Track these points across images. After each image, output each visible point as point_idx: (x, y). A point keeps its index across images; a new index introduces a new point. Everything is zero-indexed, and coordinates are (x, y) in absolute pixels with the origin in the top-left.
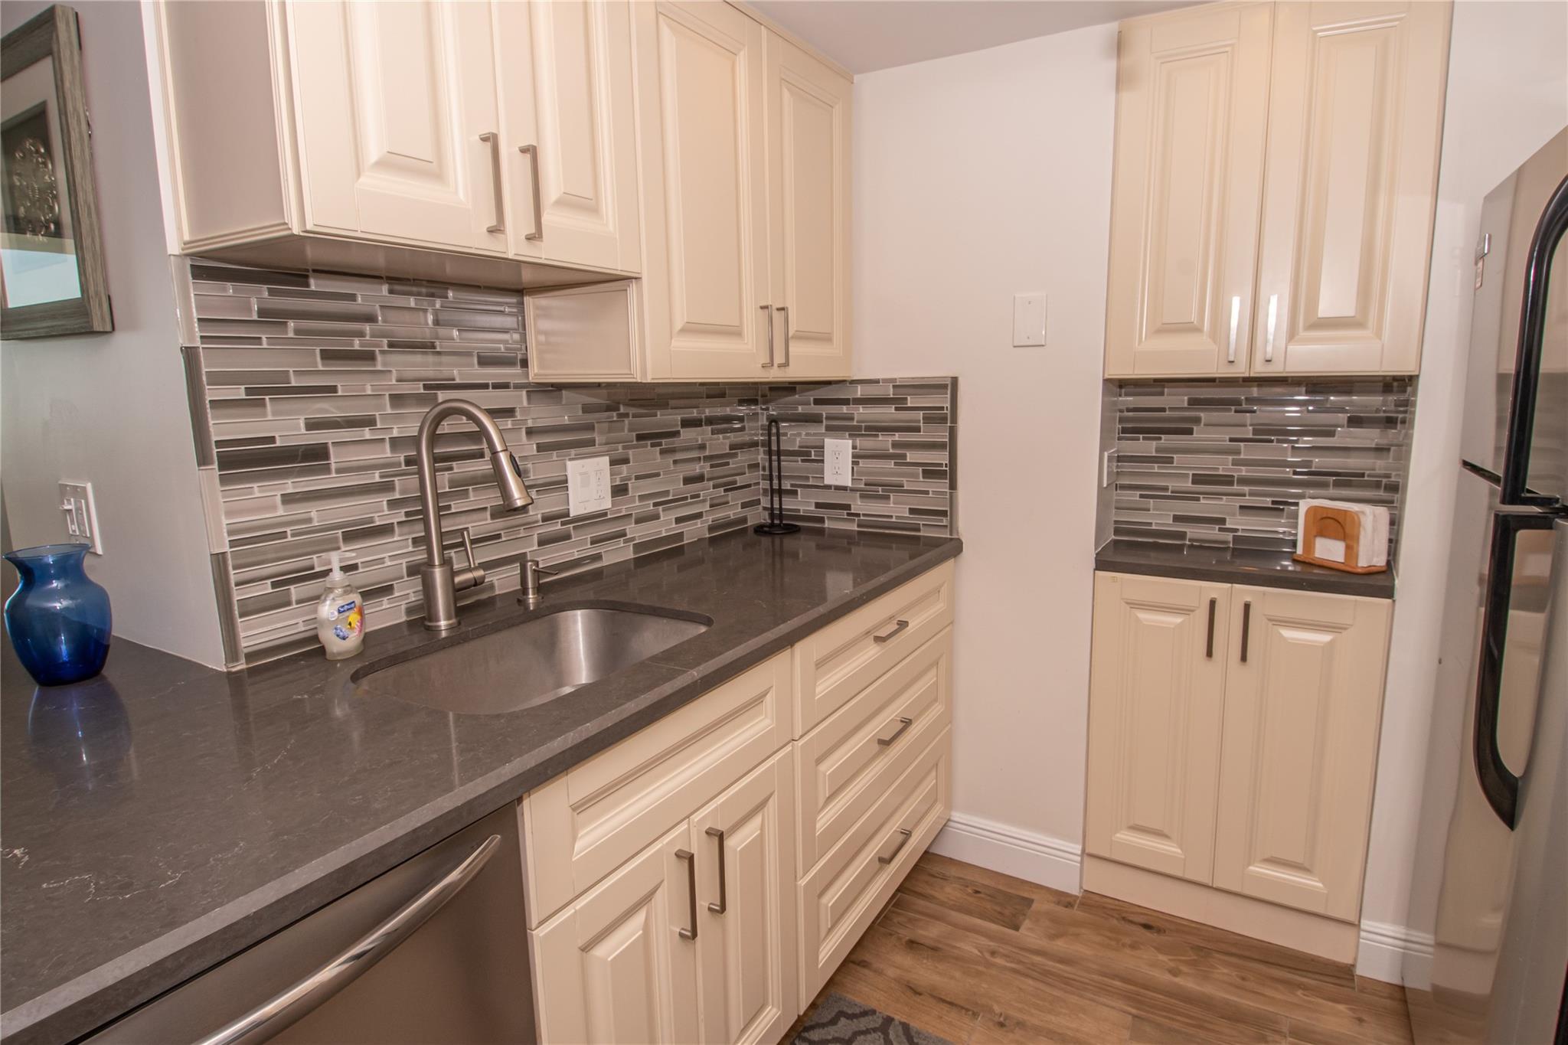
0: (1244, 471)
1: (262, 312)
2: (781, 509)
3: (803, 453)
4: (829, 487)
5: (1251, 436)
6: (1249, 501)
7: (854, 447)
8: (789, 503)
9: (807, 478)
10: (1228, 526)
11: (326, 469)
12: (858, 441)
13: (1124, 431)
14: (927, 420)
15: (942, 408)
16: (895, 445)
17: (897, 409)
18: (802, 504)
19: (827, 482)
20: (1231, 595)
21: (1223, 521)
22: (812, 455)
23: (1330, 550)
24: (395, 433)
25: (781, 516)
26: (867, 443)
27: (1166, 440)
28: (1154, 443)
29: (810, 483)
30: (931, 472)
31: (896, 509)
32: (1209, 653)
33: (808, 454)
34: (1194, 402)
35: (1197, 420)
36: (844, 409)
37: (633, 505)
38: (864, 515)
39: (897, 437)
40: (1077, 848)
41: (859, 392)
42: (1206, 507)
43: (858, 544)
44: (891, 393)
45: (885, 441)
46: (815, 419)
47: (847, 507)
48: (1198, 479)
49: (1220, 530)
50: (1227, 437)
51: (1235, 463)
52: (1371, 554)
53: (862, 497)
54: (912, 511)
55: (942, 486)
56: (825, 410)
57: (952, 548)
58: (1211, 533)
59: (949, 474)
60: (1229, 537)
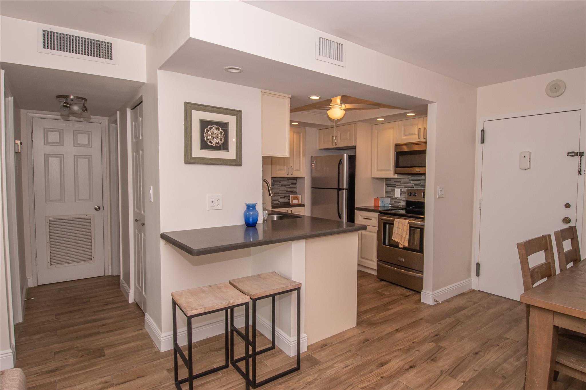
0: (280, 192)
5: (281, 186)
10: (279, 201)
21: (278, 200)
23: (295, 202)
51: (279, 191)
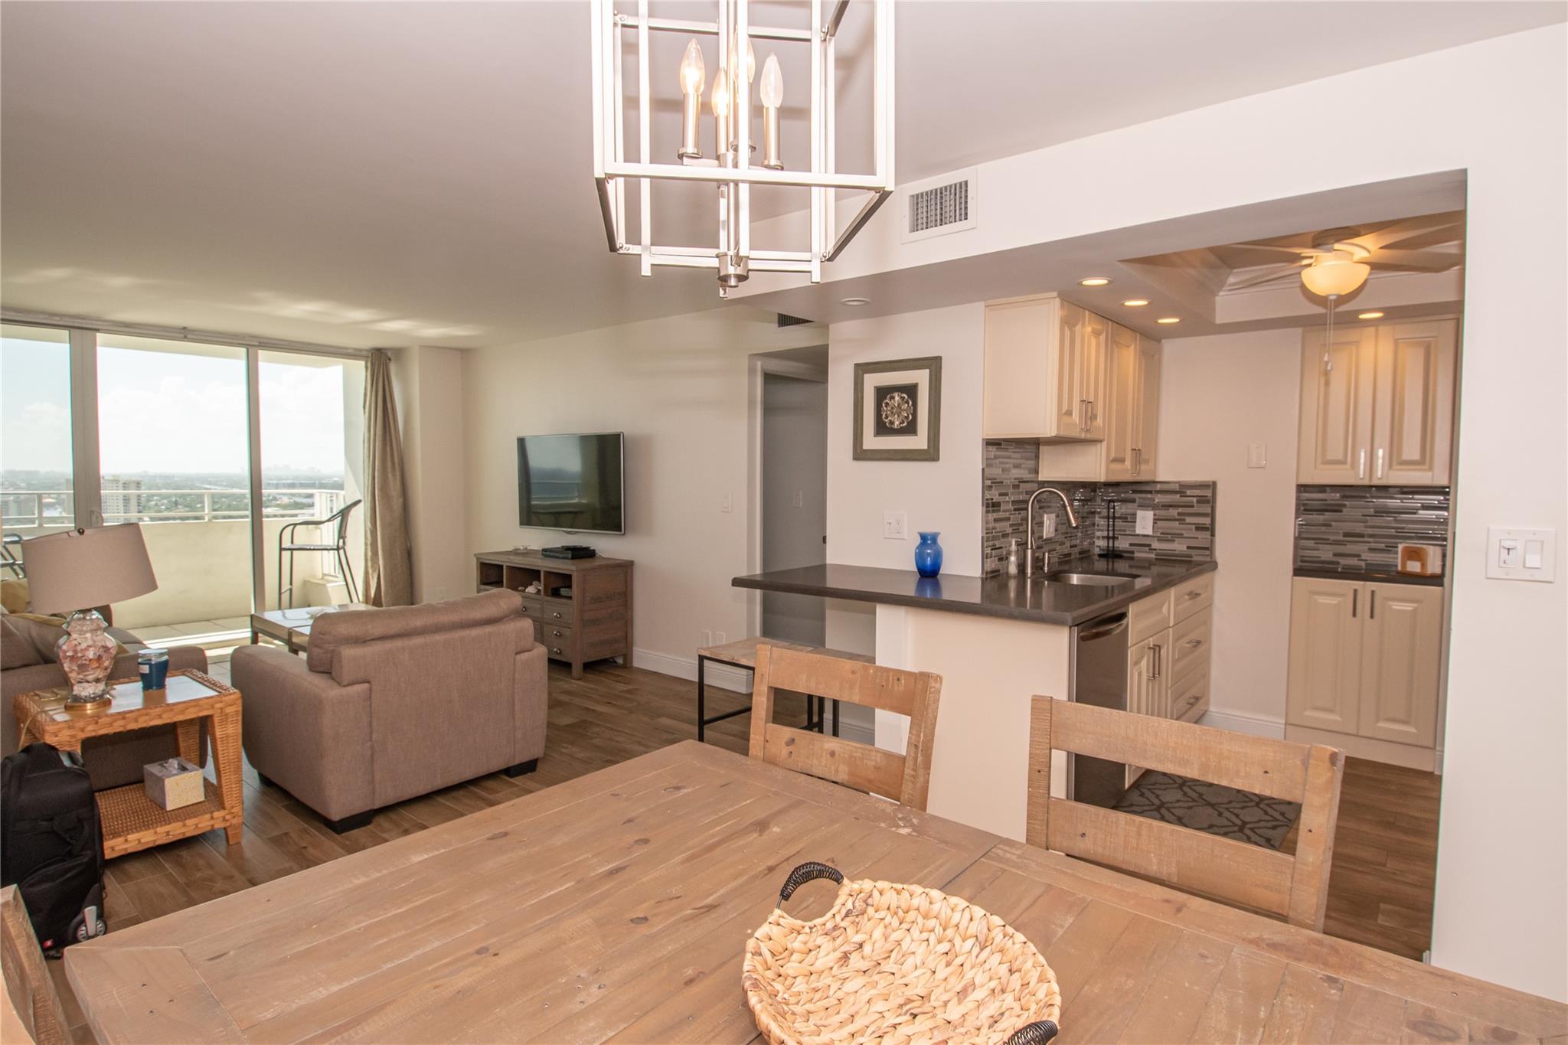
1: (995, 456)
2: (1113, 547)
3: (1124, 518)
4: (1138, 535)
6: (1373, 545)
7: (1155, 515)
8: (1117, 544)
9: (1125, 531)
10: (1362, 557)
11: (999, 511)
12: (1157, 511)
13: (1305, 510)
14: (1198, 502)
15: (1206, 496)
16: (1179, 514)
17: (1181, 496)
18: (1122, 544)
19: (1137, 532)
20: (1366, 587)
21: (1360, 555)
22: (1130, 519)
23: (1414, 567)
24: (1012, 499)
25: (1113, 550)
26: (1162, 513)
27: (1328, 516)
28: (1321, 516)
29: (1128, 533)
30: (1200, 528)
31: (1179, 547)
32: (1354, 615)
33: (1127, 518)
34: (1344, 497)
35: (1344, 506)
36: (1149, 496)
37: (1061, 538)
38: (1160, 550)
39: (1180, 510)
40: (1284, 722)
41: (1159, 487)
42: (1350, 548)
43: (1155, 565)
44: (1177, 487)
45: (1173, 512)
46: (1133, 501)
47: (1149, 545)
48: (1346, 535)
49: (1359, 560)
50: (1360, 514)
52: (1433, 567)
53: (1158, 540)
54: (1188, 548)
55: (1207, 535)
56: (1137, 496)
57: (1213, 566)
58: (1353, 562)
59: (1211, 529)
60: (1363, 564)
